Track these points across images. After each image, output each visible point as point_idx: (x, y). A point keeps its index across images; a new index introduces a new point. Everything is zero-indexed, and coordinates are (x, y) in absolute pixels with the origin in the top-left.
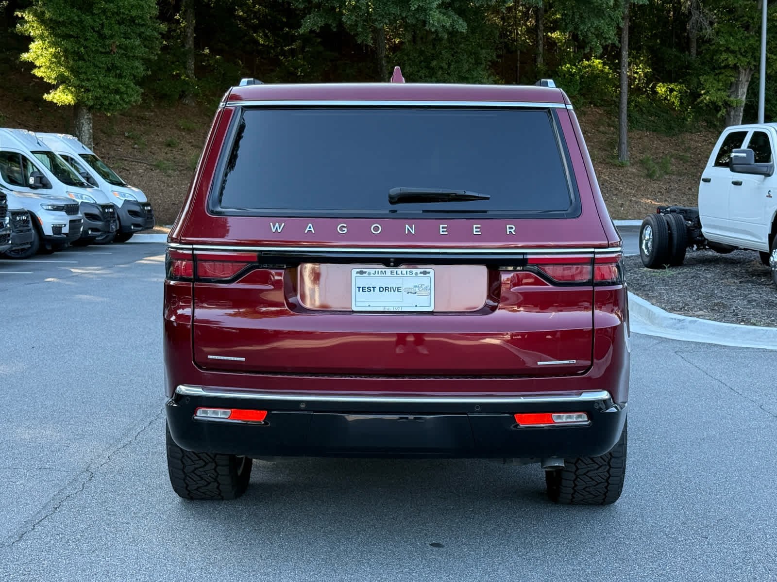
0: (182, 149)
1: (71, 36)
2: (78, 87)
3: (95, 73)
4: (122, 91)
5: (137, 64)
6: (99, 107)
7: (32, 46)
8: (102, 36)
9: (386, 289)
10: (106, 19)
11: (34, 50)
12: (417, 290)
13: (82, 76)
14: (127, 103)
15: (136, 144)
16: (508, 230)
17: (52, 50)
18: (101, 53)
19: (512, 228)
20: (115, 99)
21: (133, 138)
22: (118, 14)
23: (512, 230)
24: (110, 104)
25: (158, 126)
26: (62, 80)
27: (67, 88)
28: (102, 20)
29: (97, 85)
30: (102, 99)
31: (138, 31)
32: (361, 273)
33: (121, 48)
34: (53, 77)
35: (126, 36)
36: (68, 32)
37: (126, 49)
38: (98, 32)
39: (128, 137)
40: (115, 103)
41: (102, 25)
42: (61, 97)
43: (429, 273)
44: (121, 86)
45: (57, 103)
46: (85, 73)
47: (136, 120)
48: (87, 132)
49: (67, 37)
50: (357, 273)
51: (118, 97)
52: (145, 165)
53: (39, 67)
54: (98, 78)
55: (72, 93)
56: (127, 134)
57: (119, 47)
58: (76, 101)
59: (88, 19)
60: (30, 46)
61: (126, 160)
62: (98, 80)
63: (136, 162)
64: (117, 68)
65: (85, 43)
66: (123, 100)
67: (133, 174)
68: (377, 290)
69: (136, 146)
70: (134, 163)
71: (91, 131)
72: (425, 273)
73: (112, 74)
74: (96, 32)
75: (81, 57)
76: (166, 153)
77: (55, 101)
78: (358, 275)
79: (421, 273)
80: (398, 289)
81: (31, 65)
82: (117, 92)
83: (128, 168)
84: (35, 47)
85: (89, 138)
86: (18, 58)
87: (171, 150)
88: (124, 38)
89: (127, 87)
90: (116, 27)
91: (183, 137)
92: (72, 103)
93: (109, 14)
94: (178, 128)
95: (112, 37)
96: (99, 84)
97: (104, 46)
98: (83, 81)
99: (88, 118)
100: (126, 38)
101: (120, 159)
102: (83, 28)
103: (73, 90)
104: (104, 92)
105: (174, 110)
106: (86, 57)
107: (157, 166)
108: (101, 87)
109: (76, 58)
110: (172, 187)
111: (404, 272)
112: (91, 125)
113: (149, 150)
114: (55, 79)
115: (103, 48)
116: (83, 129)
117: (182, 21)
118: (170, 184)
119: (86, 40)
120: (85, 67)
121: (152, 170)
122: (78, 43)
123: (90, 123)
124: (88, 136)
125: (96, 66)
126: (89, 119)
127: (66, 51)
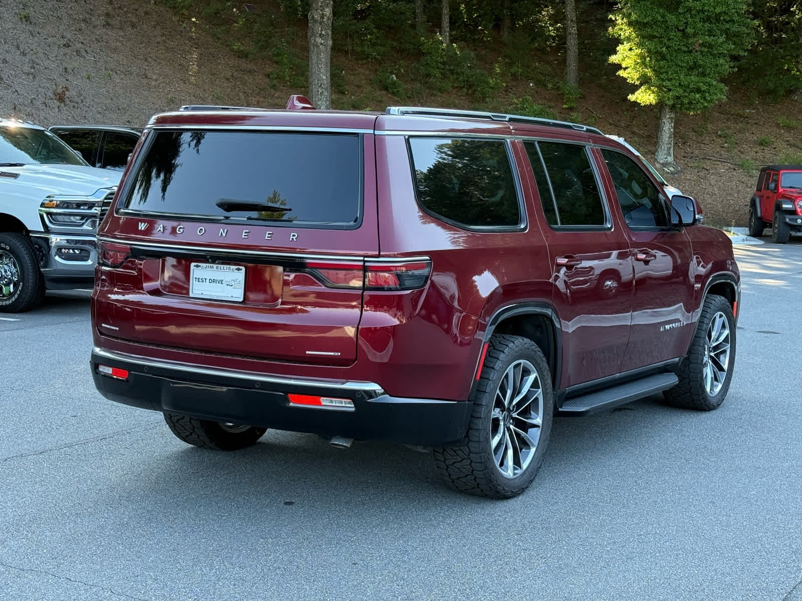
0: (775, 148)
1: (655, 37)
2: (660, 87)
3: (677, 73)
4: (703, 89)
5: (722, 61)
6: (679, 106)
7: (620, 48)
8: (685, 35)
9: (214, 281)
10: (692, 17)
11: (622, 52)
12: (233, 284)
13: (664, 76)
14: (709, 102)
15: (726, 143)
16: (291, 237)
17: (639, 51)
18: (685, 52)
19: (295, 235)
20: (695, 97)
21: (725, 137)
22: (703, 11)
23: (294, 238)
24: (690, 103)
25: (756, 124)
26: (645, 81)
27: (649, 89)
28: (687, 19)
29: (677, 84)
30: (682, 99)
31: (724, 28)
32: (197, 266)
33: (705, 46)
34: (636, 77)
35: (711, 33)
36: (651, 33)
37: (710, 46)
38: (683, 31)
39: (720, 136)
40: (695, 102)
41: (686, 23)
42: (644, 97)
43: (241, 269)
44: (701, 84)
45: (640, 104)
46: (667, 73)
47: (734, 118)
48: (667, 131)
49: (651, 37)
50: (195, 266)
51: (697, 96)
52: (729, 165)
53: (625, 69)
54: (679, 77)
55: (653, 92)
56: (719, 132)
57: (702, 45)
58: (657, 101)
59: (672, 18)
60: (618, 48)
61: (709, 159)
62: (679, 79)
63: (720, 161)
64: (700, 66)
65: (667, 43)
66: (705, 99)
67: (713, 173)
68: (207, 281)
69: (726, 145)
70: (717, 163)
71: (672, 130)
72: (239, 269)
73: (695, 72)
74: (680, 31)
75: (663, 58)
76: (756, 152)
77: (638, 101)
78: (195, 268)
79: (236, 269)
80: (221, 282)
81: (619, 67)
82: (698, 90)
83: (708, 168)
84: (622, 49)
85: (670, 138)
86: (607, 60)
87: (763, 149)
88: (707, 35)
89: (710, 85)
90: (699, 25)
91: (781, 135)
92: (654, 102)
93: (694, 12)
94: (778, 125)
95: (695, 35)
96: (680, 83)
97: (686, 45)
98: (663, 80)
99: (669, 118)
100: (710, 36)
101: (703, 159)
102: (667, 27)
103: (655, 90)
104: (685, 91)
105: (780, 106)
106: (668, 57)
107: (741, 166)
108: (682, 85)
109: (659, 58)
110: (751, 187)
111: (225, 268)
112: (673, 124)
113: (739, 149)
114: (638, 79)
115: (687, 47)
116: (664, 128)
117: (799, 13)
118: (749, 185)
119: (669, 40)
120: (666, 67)
121: (734, 169)
122: (661, 42)
123: (672, 122)
124: (668, 136)
125: (677, 65)
126: (671, 118)
127: (649, 51)
